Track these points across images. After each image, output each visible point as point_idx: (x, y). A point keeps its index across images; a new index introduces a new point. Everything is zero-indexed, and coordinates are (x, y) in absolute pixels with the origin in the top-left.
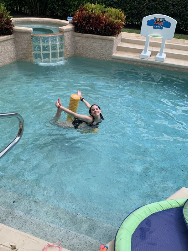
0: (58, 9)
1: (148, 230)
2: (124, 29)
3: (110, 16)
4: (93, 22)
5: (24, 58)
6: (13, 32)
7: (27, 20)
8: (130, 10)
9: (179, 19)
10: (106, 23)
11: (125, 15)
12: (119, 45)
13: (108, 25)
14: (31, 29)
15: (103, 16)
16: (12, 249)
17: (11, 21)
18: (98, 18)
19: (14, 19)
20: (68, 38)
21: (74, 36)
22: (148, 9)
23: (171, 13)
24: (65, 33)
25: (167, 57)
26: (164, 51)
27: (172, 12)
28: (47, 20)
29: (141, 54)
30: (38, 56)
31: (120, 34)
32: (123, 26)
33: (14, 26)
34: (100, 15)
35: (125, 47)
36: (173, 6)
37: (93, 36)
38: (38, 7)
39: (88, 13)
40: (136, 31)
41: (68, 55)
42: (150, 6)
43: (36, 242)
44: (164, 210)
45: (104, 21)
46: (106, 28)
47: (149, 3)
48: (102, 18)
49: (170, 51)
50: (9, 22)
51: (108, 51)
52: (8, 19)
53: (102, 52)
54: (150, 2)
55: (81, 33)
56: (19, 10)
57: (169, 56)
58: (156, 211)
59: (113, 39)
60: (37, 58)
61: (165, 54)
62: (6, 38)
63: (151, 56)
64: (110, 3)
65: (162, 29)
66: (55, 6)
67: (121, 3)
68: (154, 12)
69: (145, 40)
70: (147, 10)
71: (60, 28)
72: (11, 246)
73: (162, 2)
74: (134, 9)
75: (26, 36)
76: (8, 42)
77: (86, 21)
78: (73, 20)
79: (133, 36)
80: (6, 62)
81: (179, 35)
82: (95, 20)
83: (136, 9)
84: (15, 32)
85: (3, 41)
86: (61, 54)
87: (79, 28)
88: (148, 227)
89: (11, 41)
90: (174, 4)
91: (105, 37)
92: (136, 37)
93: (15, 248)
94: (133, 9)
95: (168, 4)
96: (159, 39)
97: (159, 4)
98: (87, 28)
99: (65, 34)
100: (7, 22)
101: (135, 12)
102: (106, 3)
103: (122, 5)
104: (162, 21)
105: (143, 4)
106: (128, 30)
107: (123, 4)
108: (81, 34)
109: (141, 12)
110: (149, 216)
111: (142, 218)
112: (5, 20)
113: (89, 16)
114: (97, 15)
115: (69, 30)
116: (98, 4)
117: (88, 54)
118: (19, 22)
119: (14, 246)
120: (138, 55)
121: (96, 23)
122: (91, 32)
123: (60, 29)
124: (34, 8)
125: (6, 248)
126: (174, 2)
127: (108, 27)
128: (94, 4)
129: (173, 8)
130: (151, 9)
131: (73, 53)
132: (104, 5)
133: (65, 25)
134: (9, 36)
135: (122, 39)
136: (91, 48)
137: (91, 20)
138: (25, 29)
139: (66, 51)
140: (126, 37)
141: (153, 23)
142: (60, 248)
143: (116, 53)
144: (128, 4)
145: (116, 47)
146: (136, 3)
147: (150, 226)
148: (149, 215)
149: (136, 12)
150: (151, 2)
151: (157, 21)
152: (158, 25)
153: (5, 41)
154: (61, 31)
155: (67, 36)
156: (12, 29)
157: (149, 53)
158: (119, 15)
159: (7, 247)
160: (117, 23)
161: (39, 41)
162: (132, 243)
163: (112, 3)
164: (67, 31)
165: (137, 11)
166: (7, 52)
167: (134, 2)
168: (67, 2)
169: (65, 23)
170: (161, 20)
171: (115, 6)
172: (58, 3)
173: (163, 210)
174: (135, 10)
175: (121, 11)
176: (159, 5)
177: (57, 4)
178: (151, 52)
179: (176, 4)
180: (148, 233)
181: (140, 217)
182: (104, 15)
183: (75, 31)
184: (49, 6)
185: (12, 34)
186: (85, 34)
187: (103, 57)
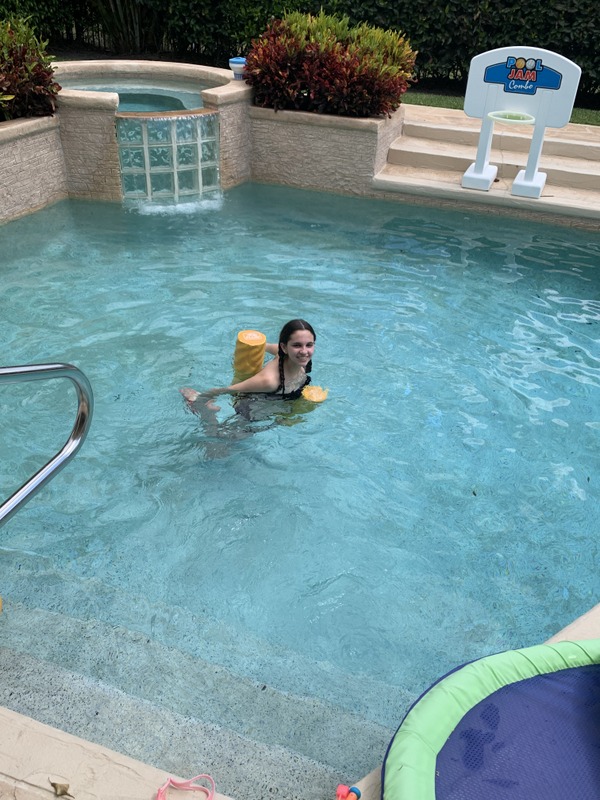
0: (199, 33)
1: (490, 737)
2: (411, 95)
3: (367, 52)
4: (311, 74)
5: (91, 188)
6: (56, 107)
7: (102, 67)
8: (428, 32)
9: (590, 63)
10: (352, 75)
11: (414, 51)
12: (394, 146)
13: (360, 82)
14: (115, 96)
15: (342, 54)
16: (57, 795)
17: (50, 72)
18: (327, 59)
19: (60, 67)
20: (232, 124)
21: (251, 117)
22: (488, 28)
23: (562, 40)
24: (221, 109)
25: (548, 182)
26: (538, 165)
27: (567, 40)
28: (164, 68)
29: (467, 174)
30: (135, 183)
31: (398, 110)
32: (409, 86)
33: (60, 88)
34: (333, 51)
35: (414, 151)
36: (570, 18)
37: (311, 118)
38: (136, 27)
39: (295, 45)
40: (450, 99)
41: (232, 177)
42: (493, 20)
43: (132, 773)
44: (540, 675)
45: (347, 68)
46: (352, 91)
47: (490, 10)
48: (339, 59)
49: (558, 164)
50: (43, 77)
51: (360, 166)
52: (40, 65)
53: (341, 168)
54: (495, 9)
55: (272, 107)
56: (75, 37)
57: (555, 179)
58: (514, 678)
59: (376, 126)
60: (132, 189)
61: (544, 175)
62: (35, 125)
63: (496, 181)
64: (366, 12)
65: (532, 92)
66: (189, 24)
67: (400, 11)
68: (506, 38)
69: (479, 130)
70: (483, 34)
71: (205, 91)
72: (53, 785)
73: (534, 7)
74: (443, 30)
75: (98, 119)
76: (40, 138)
77: (291, 69)
78: (248, 67)
79: (439, 118)
80: (36, 201)
81: (588, 111)
82: (318, 68)
83: (449, 31)
84: (65, 105)
85: (26, 136)
86: (209, 177)
87: (266, 92)
88: (489, 731)
89: (51, 136)
90: (572, 14)
91: (351, 122)
92: (448, 121)
93: (64, 793)
94: (439, 31)
95: (552, 14)
96: (524, 125)
97: (523, 12)
98: (291, 91)
99: (223, 113)
100: (37, 74)
101: (446, 41)
102: (353, 10)
103: (404, 16)
104: (534, 69)
105: (472, 14)
106: (425, 96)
107: (407, 13)
108: (272, 111)
109: (465, 38)
110: (492, 695)
111: (470, 701)
112: (30, 68)
113: (299, 53)
114: (323, 48)
115: (236, 99)
116: (327, 14)
117: (295, 175)
118: (76, 73)
119: (61, 786)
120: (456, 177)
121: (319, 75)
122: (306, 106)
123: (206, 95)
124: (125, 29)
125: (39, 792)
126: (573, 5)
127: (360, 87)
128: (315, 14)
129: (570, 26)
130: (499, 30)
131: (249, 173)
132: (346, 19)
133: (220, 82)
134: (46, 118)
135: (404, 126)
136: (305, 155)
137: (306, 66)
138: (94, 97)
139: (227, 167)
140: (415, 121)
141: (505, 76)
142: (207, 794)
143: (386, 171)
144: (424, 13)
145: (386, 151)
146: (450, 11)
147: (494, 726)
148: (492, 692)
149: (450, 40)
150: (499, 6)
151: (517, 69)
152: (519, 81)
153: (32, 134)
154: (209, 103)
155: (229, 119)
156: (54, 96)
157: (490, 172)
158: (396, 50)
159: (40, 788)
160: (388, 74)
161: (139, 133)
162: (437, 779)
163: (372, 11)
164: (229, 102)
165: (453, 36)
166: (38, 171)
167: (444, 7)
168: (227, 11)
169: (220, 77)
170: (530, 65)
171: (383, 22)
172: (200, 14)
173: (536, 674)
174: (447, 35)
175: (401, 36)
176: (523, 16)
177: (195, 17)
178: (496, 168)
179: (579, 14)
180: (488, 747)
181: (463, 698)
182: (346, 49)
183: (254, 104)
184: (171, 22)
185: (53, 112)
186: (286, 112)
187: (342, 183)
